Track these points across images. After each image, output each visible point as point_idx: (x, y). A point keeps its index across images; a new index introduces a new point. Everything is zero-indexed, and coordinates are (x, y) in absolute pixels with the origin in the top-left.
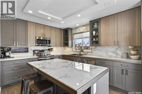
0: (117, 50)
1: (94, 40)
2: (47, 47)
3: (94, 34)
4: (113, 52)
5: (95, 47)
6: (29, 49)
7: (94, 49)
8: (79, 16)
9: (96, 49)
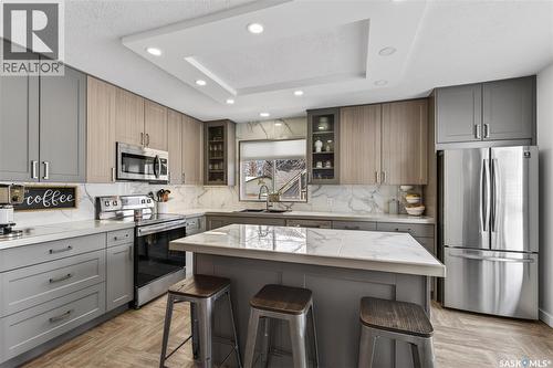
0: (375, 195)
1: (319, 166)
2: (147, 185)
3: (319, 150)
4: (366, 201)
5: (316, 187)
6: (80, 193)
7: (313, 192)
8: (299, 93)
9: (320, 191)
